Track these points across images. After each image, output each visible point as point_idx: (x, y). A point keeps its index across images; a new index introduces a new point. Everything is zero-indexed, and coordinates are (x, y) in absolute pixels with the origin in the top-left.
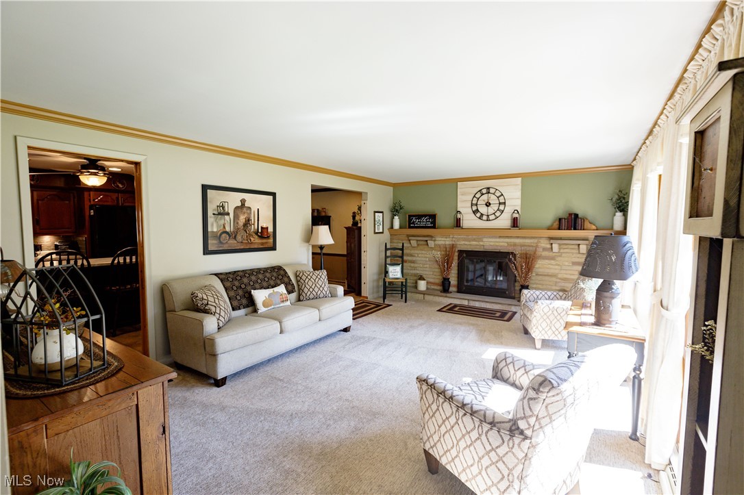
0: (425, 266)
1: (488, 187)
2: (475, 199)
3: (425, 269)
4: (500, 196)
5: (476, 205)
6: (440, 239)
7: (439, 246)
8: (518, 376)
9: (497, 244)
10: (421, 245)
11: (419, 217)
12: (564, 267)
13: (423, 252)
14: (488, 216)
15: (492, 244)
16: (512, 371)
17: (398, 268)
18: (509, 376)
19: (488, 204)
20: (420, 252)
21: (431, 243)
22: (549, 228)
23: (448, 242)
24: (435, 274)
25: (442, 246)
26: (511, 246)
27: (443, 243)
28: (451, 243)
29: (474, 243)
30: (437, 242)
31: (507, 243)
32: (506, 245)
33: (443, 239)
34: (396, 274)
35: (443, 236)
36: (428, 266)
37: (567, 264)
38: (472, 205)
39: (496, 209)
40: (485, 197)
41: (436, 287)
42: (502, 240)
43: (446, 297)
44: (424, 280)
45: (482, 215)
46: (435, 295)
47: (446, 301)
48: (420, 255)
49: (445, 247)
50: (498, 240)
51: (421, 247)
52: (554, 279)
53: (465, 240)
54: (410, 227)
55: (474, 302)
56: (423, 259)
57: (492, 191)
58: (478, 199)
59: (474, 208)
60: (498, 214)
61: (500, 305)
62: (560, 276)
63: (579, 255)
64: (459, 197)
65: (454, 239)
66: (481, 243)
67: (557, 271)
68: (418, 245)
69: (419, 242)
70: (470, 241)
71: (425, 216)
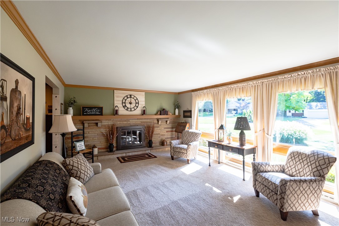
0: (95, 139)
1: (131, 94)
2: (124, 100)
3: (94, 141)
4: (136, 100)
5: (125, 103)
6: (105, 121)
7: (105, 126)
8: (267, 168)
9: (136, 122)
10: (91, 126)
11: (91, 108)
12: (162, 130)
13: (93, 130)
14: (131, 109)
15: (134, 122)
16: (264, 167)
17: (82, 143)
18: (263, 169)
19: (130, 103)
20: (91, 130)
21: (99, 125)
22: (156, 115)
23: (110, 123)
24: (102, 142)
25: (106, 125)
26: (142, 123)
27: (107, 123)
28: (112, 123)
29: (125, 122)
30: (103, 124)
31: (141, 122)
32: (140, 122)
33: (107, 121)
34: (82, 147)
35: (107, 120)
36: (96, 138)
37: (163, 129)
38: (122, 103)
39: (134, 105)
40: (129, 99)
41: (102, 150)
42: (138, 120)
43: (113, 154)
44: (96, 147)
45: (128, 108)
46: (105, 155)
47: (114, 156)
48: (90, 133)
49: (108, 126)
50: (136, 120)
51: (92, 127)
52: (159, 135)
53: (120, 121)
54: (83, 115)
55: (129, 153)
56: (92, 134)
57: (132, 97)
58: (126, 100)
59: (124, 105)
60: (135, 108)
61: (141, 152)
62: (161, 134)
63: (166, 125)
64: (115, 98)
65: (114, 121)
66: (129, 122)
67: (160, 132)
68: (89, 126)
69: (89, 125)
70: (123, 122)
71: (95, 108)
